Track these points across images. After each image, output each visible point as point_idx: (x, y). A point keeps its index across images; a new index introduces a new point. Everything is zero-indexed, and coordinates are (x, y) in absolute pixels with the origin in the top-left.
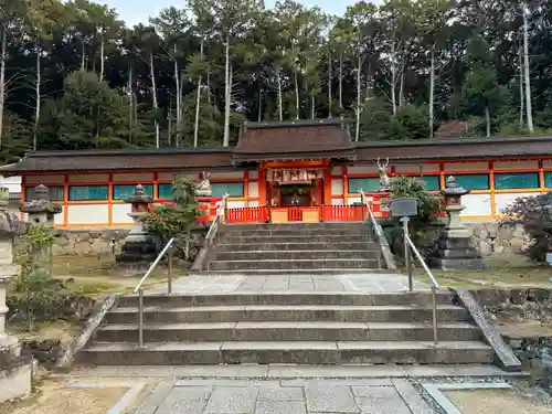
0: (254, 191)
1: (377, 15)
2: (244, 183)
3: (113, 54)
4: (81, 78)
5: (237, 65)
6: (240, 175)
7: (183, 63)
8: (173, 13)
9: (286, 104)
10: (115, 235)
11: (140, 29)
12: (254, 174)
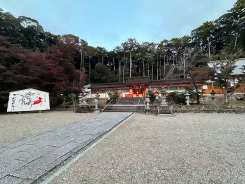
0: (131, 91)
1: (169, 43)
2: (130, 89)
3: (105, 58)
4: (99, 64)
5: (133, 58)
6: (128, 88)
7: (121, 59)
8: (118, 48)
9: (145, 67)
10: (107, 99)
11: (111, 52)
12: (131, 87)
